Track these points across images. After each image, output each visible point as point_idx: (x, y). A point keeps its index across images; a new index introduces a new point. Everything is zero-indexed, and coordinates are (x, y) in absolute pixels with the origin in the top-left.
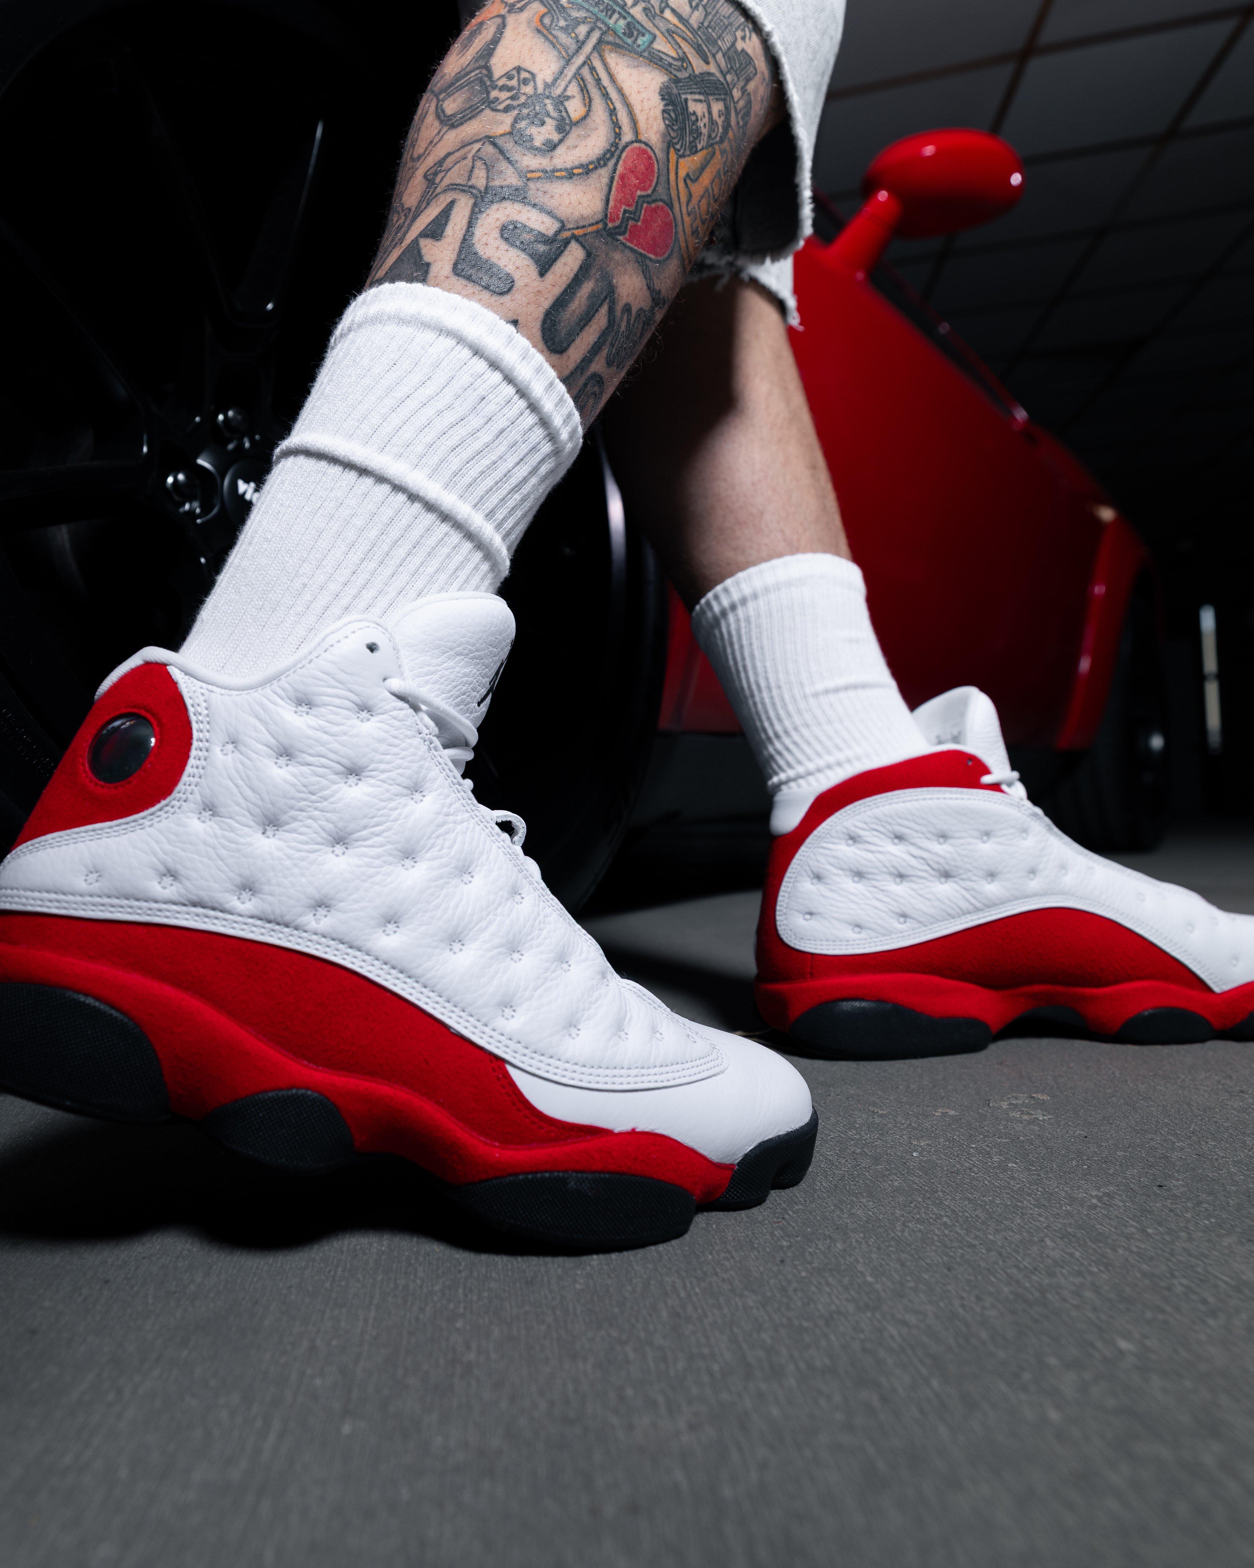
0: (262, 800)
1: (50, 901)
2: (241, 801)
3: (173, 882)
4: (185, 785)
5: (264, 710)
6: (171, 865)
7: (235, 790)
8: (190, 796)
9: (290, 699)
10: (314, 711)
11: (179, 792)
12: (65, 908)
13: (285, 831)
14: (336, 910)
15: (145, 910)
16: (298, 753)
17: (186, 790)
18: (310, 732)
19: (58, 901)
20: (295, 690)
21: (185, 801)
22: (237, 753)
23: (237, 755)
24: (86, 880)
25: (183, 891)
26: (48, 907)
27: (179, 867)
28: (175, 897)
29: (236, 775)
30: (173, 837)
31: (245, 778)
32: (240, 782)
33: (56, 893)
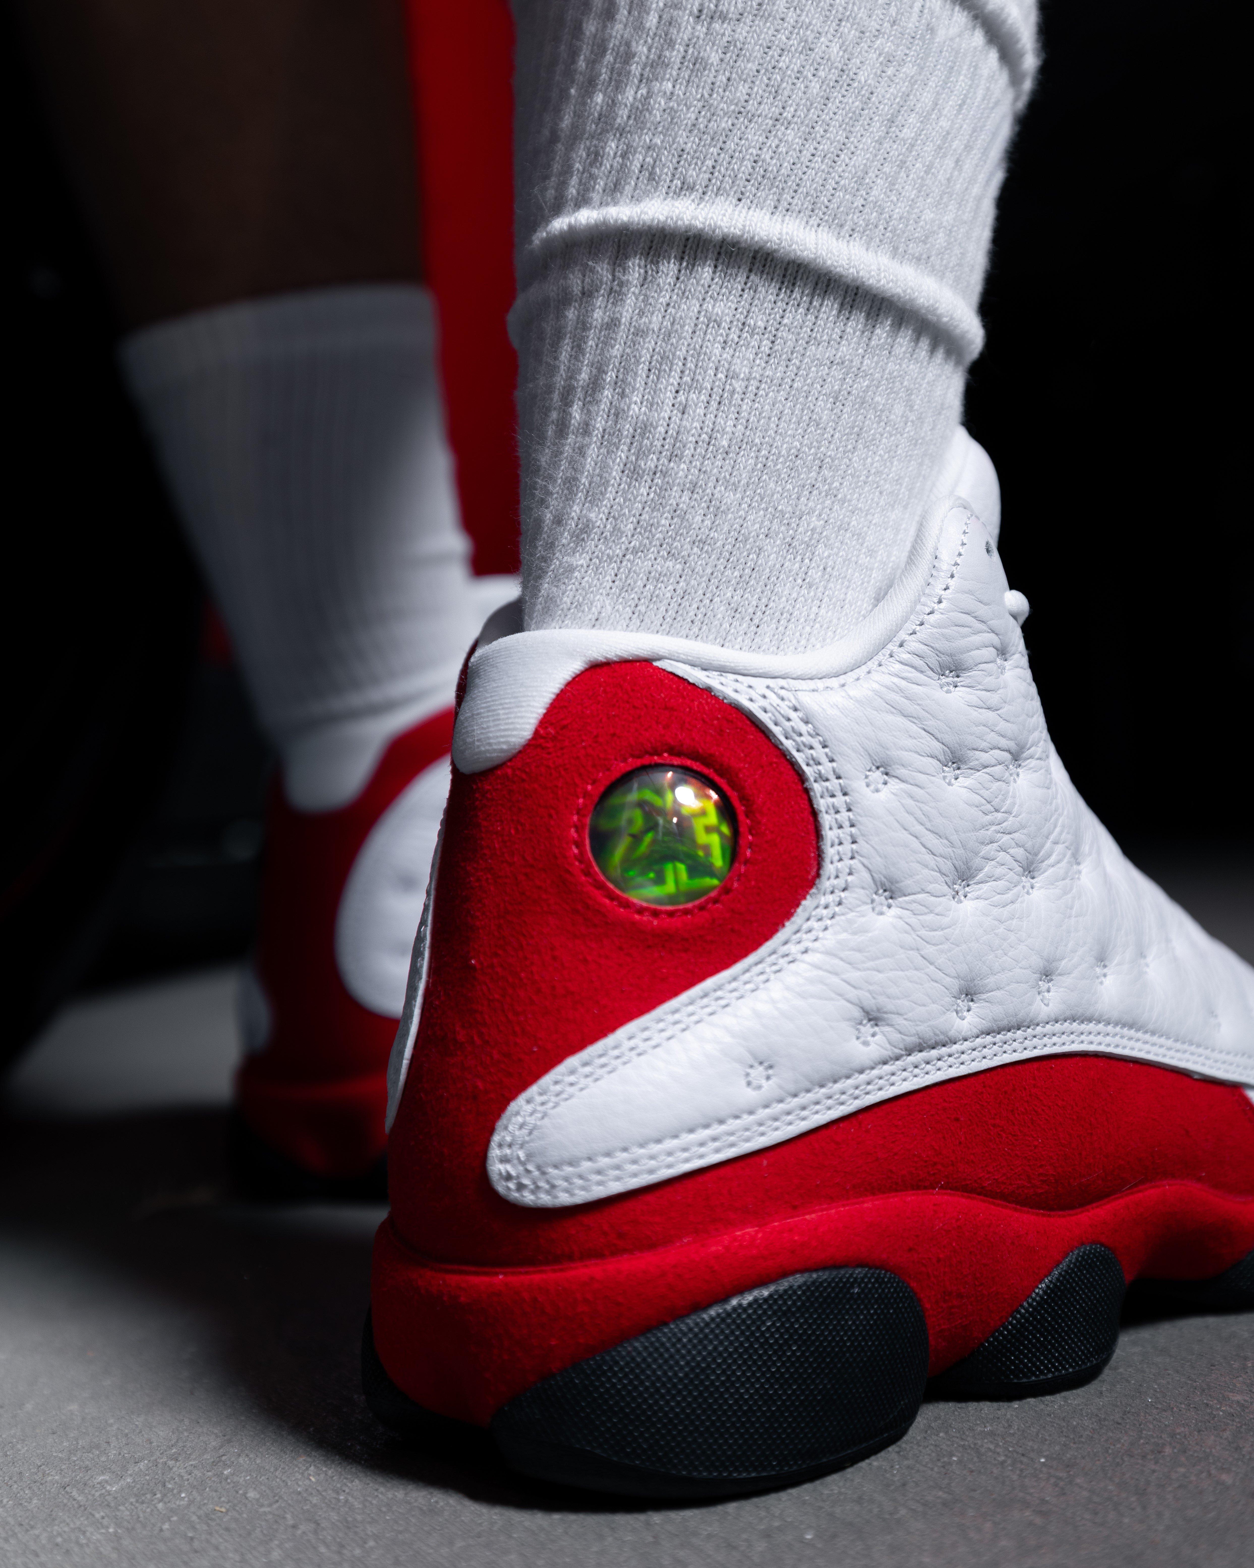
0: (952, 845)
1: (702, 1144)
2: (928, 858)
3: (876, 1029)
4: (832, 863)
5: (907, 698)
6: (870, 1003)
7: (915, 844)
8: (850, 878)
9: (932, 670)
10: (964, 679)
11: (829, 878)
12: (732, 1145)
13: (976, 883)
14: (1060, 975)
15: (851, 1091)
16: (971, 753)
17: (837, 870)
18: (975, 714)
19: (714, 1139)
20: (938, 652)
21: (844, 890)
22: (892, 782)
23: (894, 784)
24: (749, 1084)
25: (896, 1037)
26: (701, 1156)
27: (882, 1000)
28: (886, 1053)
29: (911, 819)
30: (858, 956)
31: (923, 819)
32: (919, 829)
33: (707, 1126)
